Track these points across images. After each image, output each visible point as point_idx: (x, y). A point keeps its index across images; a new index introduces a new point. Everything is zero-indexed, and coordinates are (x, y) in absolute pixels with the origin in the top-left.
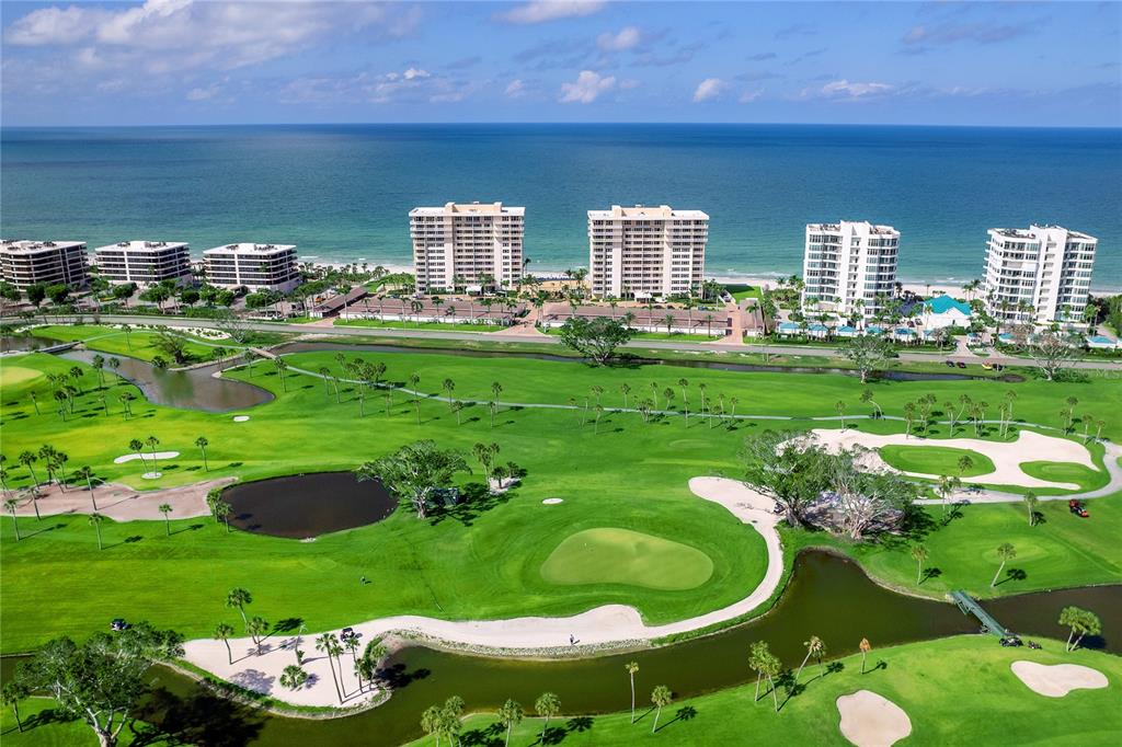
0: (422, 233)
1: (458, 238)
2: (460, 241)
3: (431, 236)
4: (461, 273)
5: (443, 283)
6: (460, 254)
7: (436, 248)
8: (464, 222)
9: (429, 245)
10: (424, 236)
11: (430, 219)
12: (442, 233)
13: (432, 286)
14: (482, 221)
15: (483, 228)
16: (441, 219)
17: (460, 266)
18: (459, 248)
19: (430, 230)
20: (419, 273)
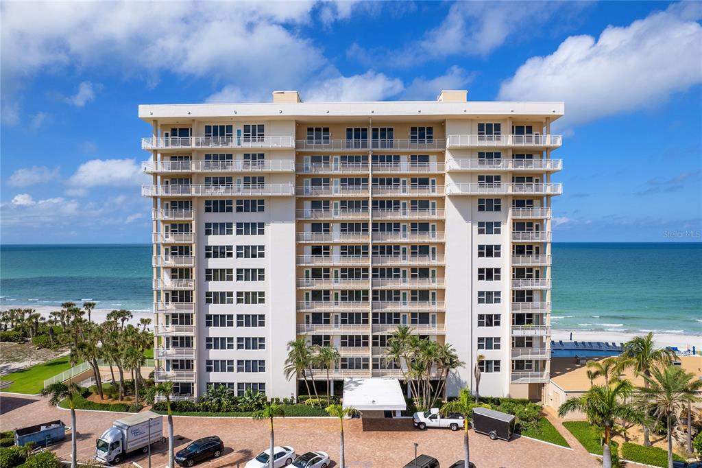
0: (186, 179)
1: (316, 204)
2: (322, 217)
3: (220, 192)
4: (321, 330)
5: (258, 366)
6: (321, 262)
7: (233, 240)
8: (338, 144)
9: (209, 229)
10: (193, 191)
11: (218, 130)
12: (258, 180)
13: (215, 377)
14: (402, 143)
15: (405, 167)
16: (255, 129)
17: (321, 308)
18: (321, 240)
19: (217, 170)
20: (171, 330)
